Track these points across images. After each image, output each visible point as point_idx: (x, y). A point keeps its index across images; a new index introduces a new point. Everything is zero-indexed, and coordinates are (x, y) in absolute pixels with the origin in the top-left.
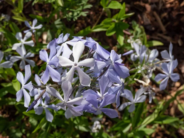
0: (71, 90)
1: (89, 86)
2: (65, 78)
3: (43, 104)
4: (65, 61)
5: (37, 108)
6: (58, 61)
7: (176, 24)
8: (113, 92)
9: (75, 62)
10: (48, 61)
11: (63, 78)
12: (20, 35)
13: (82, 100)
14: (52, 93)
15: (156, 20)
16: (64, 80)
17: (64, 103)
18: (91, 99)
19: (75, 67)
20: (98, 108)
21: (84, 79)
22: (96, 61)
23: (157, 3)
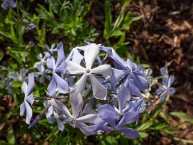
1: (105, 99)
2: (75, 88)
3: (55, 114)
5: (50, 117)
7: (155, 54)
8: (134, 108)
9: (87, 69)
10: (54, 68)
11: (72, 89)
12: (41, 55)
14: (58, 108)
15: (142, 51)
16: (73, 91)
17: (73, 120)
18: (107, 117)
19: (88, 74)
20: (116, 127)
21: (99, 91)
22: (113, 68)
23: (142, 39)
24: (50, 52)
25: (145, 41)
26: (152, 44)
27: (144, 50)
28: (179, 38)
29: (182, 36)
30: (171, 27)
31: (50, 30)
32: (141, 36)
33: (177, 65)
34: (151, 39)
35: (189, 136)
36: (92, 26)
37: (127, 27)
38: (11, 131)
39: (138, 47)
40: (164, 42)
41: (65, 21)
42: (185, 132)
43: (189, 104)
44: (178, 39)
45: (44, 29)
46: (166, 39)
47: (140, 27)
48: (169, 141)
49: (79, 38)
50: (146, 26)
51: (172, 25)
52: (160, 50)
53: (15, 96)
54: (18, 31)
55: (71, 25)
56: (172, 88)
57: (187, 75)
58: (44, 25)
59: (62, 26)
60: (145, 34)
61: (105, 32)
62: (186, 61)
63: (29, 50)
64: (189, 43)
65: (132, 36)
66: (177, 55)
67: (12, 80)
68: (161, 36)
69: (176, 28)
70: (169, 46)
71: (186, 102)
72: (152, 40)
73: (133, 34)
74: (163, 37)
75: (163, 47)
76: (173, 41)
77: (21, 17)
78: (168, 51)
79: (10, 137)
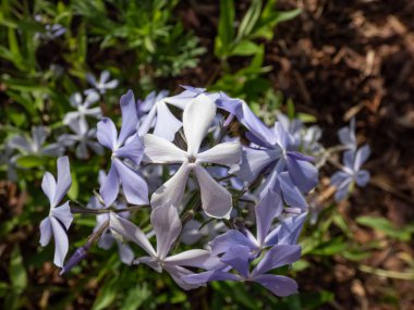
0: (176, 229)
1: (228, 217)
2: (162, 195)
4: (161, 148)
6: (141, 149)
9: (189, 153)
10: (116, 147)
11: (155, 196)
12: (78, 98)
13: (207, 256)
15: (297, 83)
16: (159, 201)
17: (158, 260)
19: (192, 164)
20: (251, 275)
21: (215, 200)
22: (244, 149)
23: (299, 58)
24: (98, 91)
25: (304, 61)
26: (320, 67)
27: (301, 82)
28: (377, 54)
29: (385, 50)
30: (361, 31)
31: (98, 39)
32: (295, 51)
33: (371, 113)
34: (317, 57)
35: (391, 263)
36: (191, 32)
37: (267, 33)
38: (17, 261)
39: (290, 75)
40: (345, 64)
41: (130, 20)
42: (383, 255)
43: (394, 197)
44: (375, 56)
45: (84, 39)
46: (349, 56)
47: (293, 29)
48: (351, 272)
49: (162, 58)
50: (307, 27)
51: (362, 25)
52: (336, 82)
53: (23, 184)
54: (25, 43)
55: (143, 31)
56: (363, 172)
57: (391, 135)
58: (82, 30)
59: (123, 32)
60: (305, 45)
61: (219, 43)
62: (391, 106)
63: (52, 84)
64: (398, 67)
65: (276, 50)
66: (373, 92)
67: (16, 152)
68: (338, 49)
69: (371, 31)
70: (355, 73)
71: (388, 192)
72: (319, 59)
73: (279, 47)
74: (342, 53)
75: (343, 74)
76: (365, 62)
77: (31, 10)
78: (352, 84)
79: (17, 273)
